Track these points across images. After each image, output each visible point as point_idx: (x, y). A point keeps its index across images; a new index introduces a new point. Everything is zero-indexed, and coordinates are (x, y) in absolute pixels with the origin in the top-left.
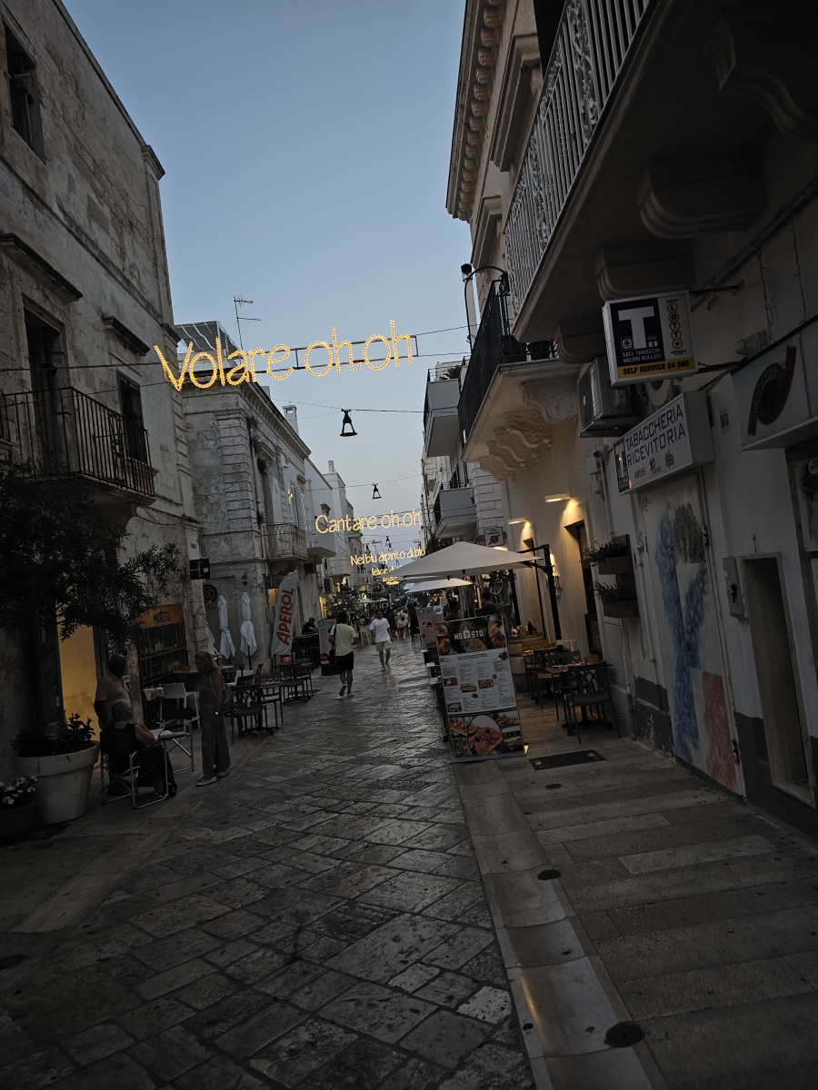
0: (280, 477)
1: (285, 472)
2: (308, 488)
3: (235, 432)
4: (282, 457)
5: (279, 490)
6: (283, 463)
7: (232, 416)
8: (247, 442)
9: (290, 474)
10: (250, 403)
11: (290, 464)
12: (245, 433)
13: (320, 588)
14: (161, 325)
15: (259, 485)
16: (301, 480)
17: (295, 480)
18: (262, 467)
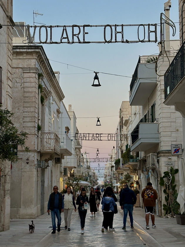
0: (49, 107)
1: (52, 106)
2: (60, 117)
3: (32, 80)
4: (51, 97)
5: (48, 115)
6: (51, 101)
7: (31, 71)
8: (37, 86)
9: (54, 107)
10: (41, 66)
11: (54, 102)
12: (37, 81)
13: (61, 173)
14: (7, 16)
15: (40, 110)
16: (58, 112)
17: (56, 111)
18: (42, 100)
